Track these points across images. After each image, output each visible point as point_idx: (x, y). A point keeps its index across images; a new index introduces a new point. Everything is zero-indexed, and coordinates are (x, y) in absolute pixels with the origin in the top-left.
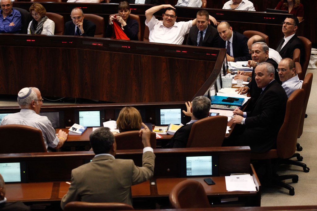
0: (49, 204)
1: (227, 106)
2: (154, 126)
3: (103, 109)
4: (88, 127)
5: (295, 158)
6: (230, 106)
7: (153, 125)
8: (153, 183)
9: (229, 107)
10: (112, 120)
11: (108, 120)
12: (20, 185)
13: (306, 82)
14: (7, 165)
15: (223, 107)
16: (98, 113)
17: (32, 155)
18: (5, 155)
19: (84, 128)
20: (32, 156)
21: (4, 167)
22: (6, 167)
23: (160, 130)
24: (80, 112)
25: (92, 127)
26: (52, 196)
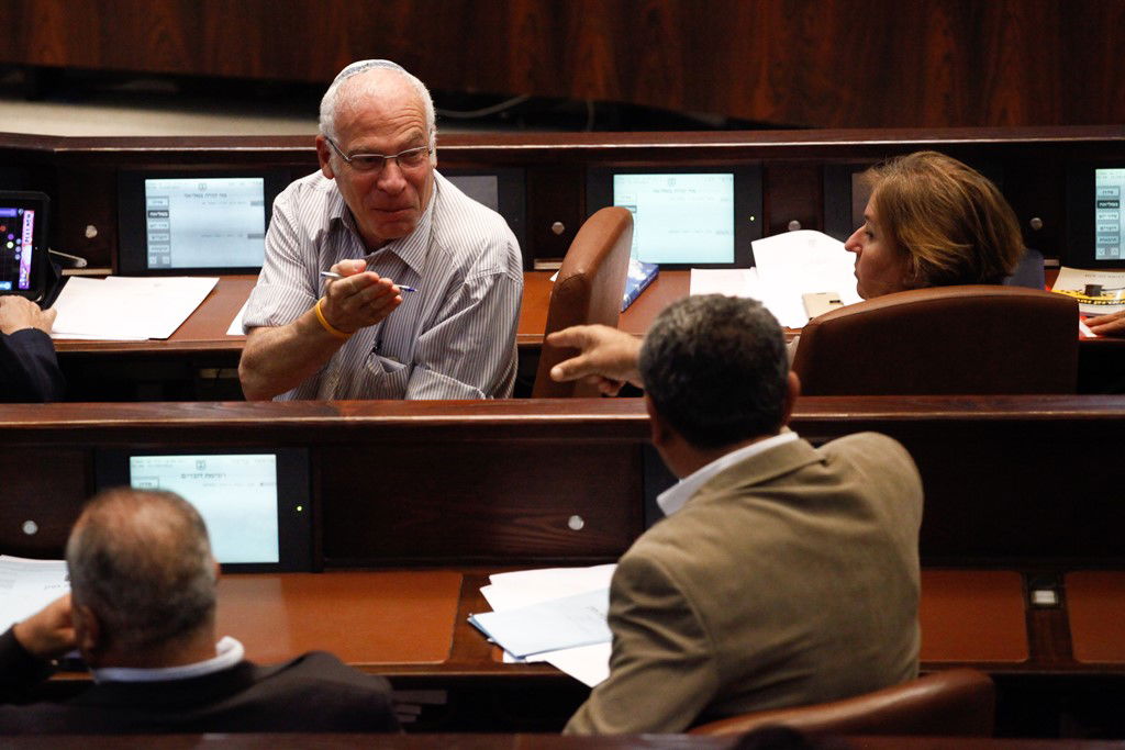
0: (438, 697)
2: (1059, 268)
3: (756, 161)
4: (663, 268)
7: (1048, 262)
8: (1045, 597)
10: (804, 226)
11: (783, 229)
12: (272, 582)
14: (201, 466)
16: (719, 187)
17: (345, 416)
18: (190, 406)
19: (643, 271)
20: (348, 418)
21: (183, 476)
22: (196, 476)
23: (1092, 290)
24: (617, 178)
25: (685, 268)
26: (454, 651)
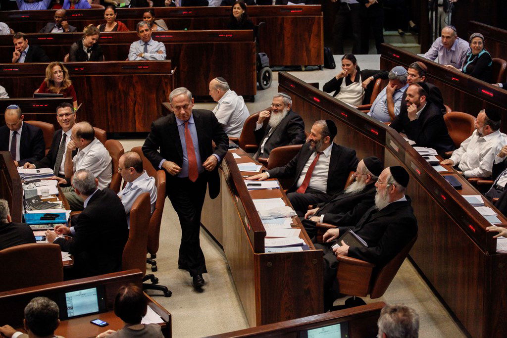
1: (49, 225)
5: (149, 282)
6: (52, 224)
9: (52, 226)
13: (164, 181)
15: (45, 227)
